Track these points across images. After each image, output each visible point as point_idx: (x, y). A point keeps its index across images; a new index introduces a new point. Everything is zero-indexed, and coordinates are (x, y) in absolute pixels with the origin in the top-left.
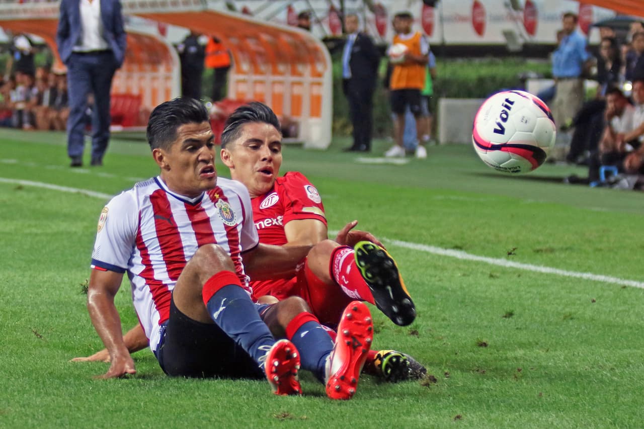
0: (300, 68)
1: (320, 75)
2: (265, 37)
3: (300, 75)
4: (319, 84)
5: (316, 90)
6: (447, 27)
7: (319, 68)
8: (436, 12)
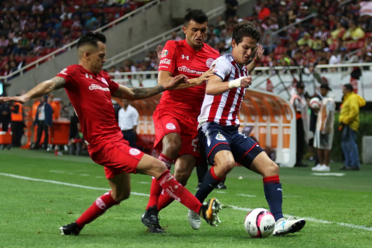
0: (277, 118)
1: (289, 122)
2: (254, 99)
3: (277, 122)
4: (288, 127)
5: (286, 131)
6: (366, 91)
7: (288, 117)
8: (359, 82)
